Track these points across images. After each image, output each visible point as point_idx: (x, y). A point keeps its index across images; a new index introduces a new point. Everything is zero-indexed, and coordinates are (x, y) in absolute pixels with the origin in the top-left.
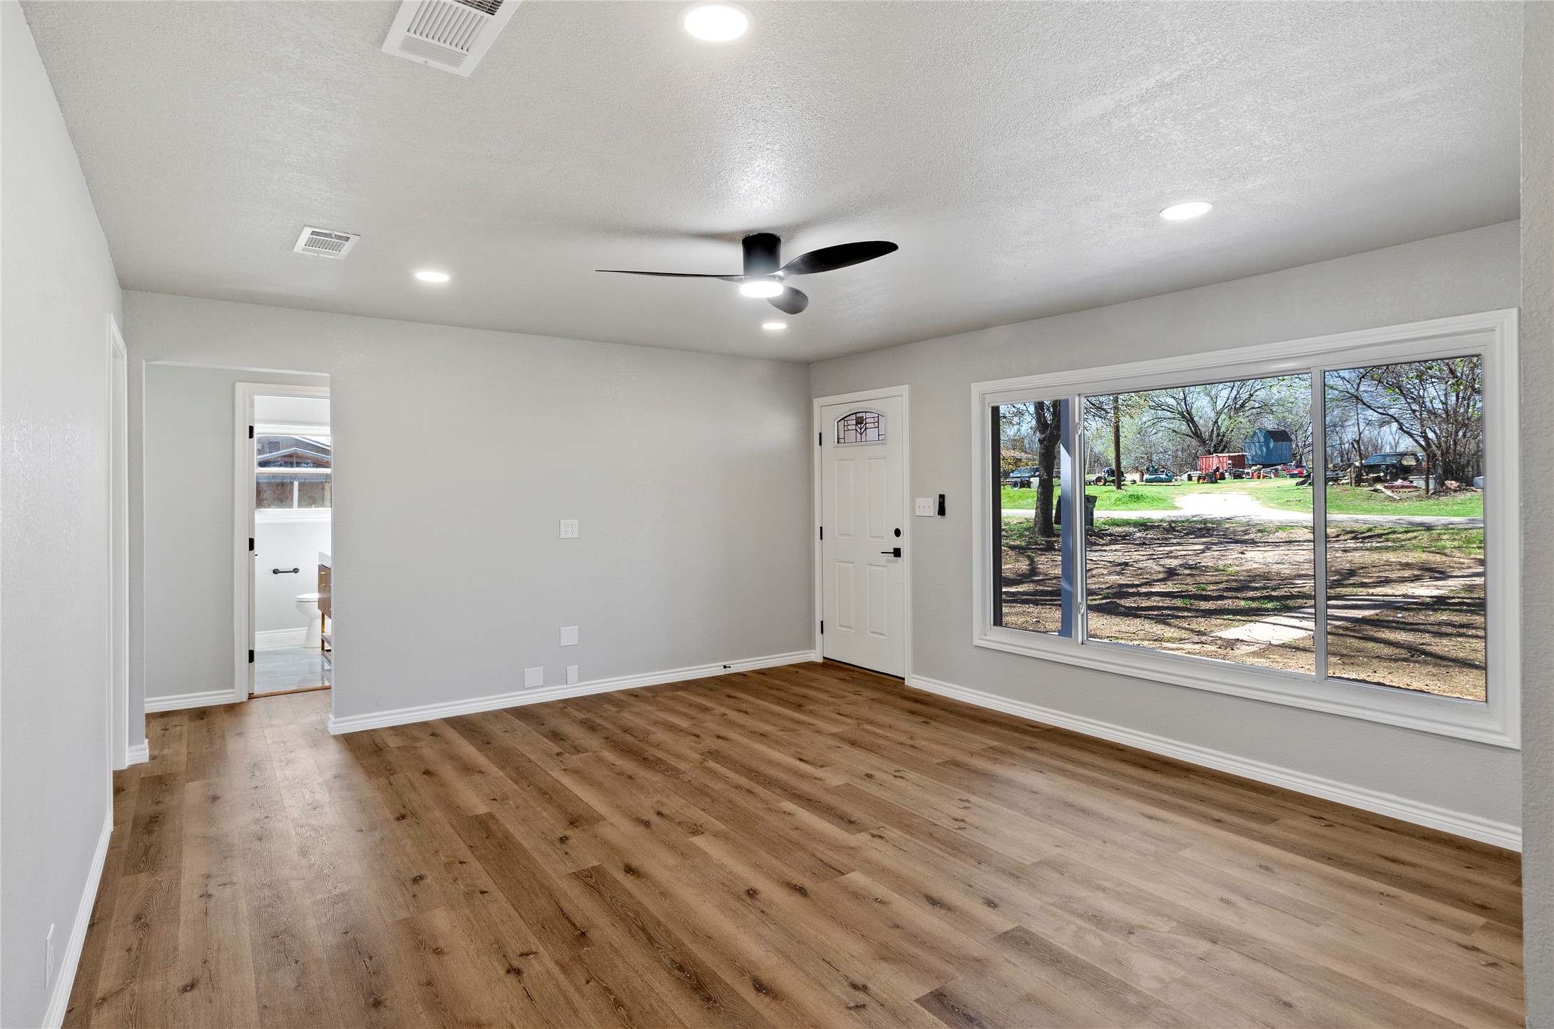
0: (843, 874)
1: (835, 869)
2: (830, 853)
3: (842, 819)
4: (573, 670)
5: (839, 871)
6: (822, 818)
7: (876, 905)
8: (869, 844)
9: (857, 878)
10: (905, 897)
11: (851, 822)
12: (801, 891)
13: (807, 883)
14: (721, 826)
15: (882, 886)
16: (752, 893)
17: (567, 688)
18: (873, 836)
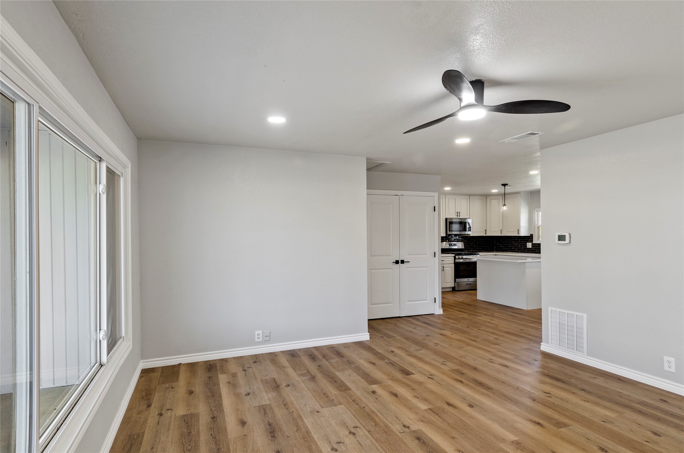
0: (429, 409)
1: (433, 411)
2: (434, 420)
3: (424, 443)
5: (431, 410)
6: (436, 444)
7: (418, 396)
8: (412, 422)
9: (423, 406)
10: (406, 397)
11: (419, 439)
12: (449, 404)
13: (446, 407)
14: (502, 445)
15: (414, 402)
16: (471, 406)
18: (408, 427)
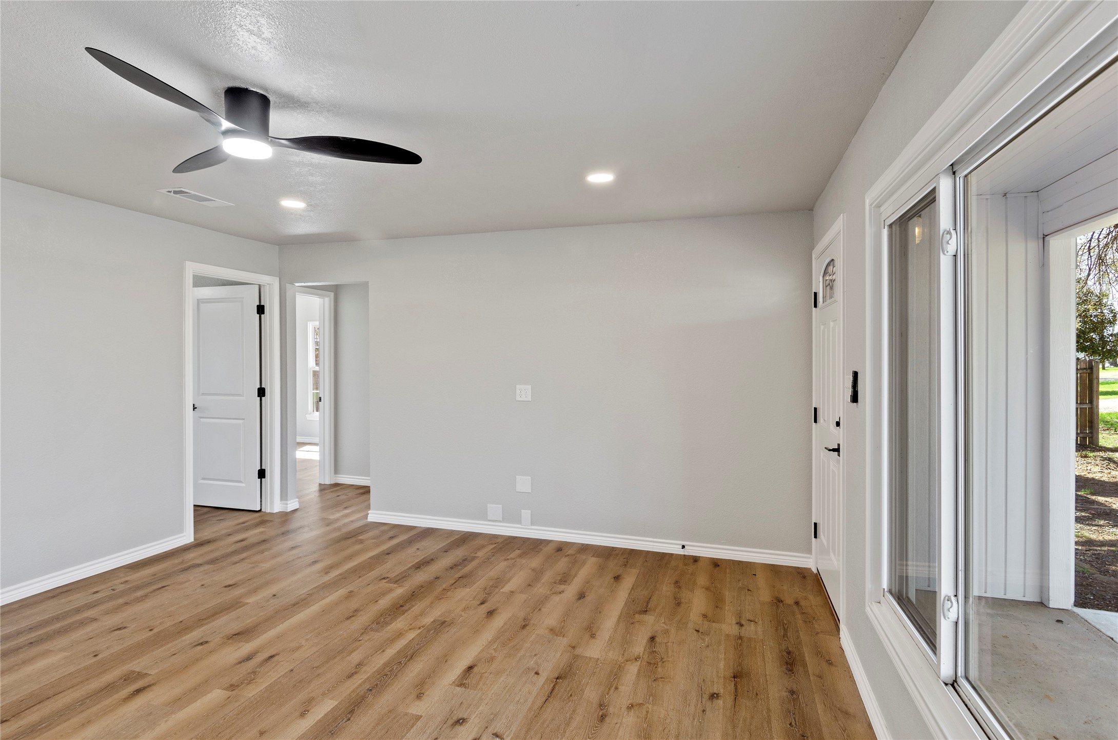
4: (526, 514)
17: (521, 528)
